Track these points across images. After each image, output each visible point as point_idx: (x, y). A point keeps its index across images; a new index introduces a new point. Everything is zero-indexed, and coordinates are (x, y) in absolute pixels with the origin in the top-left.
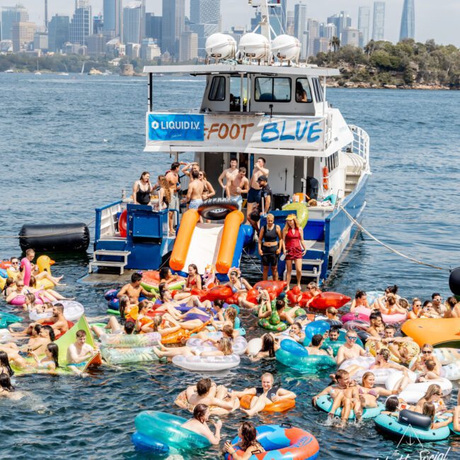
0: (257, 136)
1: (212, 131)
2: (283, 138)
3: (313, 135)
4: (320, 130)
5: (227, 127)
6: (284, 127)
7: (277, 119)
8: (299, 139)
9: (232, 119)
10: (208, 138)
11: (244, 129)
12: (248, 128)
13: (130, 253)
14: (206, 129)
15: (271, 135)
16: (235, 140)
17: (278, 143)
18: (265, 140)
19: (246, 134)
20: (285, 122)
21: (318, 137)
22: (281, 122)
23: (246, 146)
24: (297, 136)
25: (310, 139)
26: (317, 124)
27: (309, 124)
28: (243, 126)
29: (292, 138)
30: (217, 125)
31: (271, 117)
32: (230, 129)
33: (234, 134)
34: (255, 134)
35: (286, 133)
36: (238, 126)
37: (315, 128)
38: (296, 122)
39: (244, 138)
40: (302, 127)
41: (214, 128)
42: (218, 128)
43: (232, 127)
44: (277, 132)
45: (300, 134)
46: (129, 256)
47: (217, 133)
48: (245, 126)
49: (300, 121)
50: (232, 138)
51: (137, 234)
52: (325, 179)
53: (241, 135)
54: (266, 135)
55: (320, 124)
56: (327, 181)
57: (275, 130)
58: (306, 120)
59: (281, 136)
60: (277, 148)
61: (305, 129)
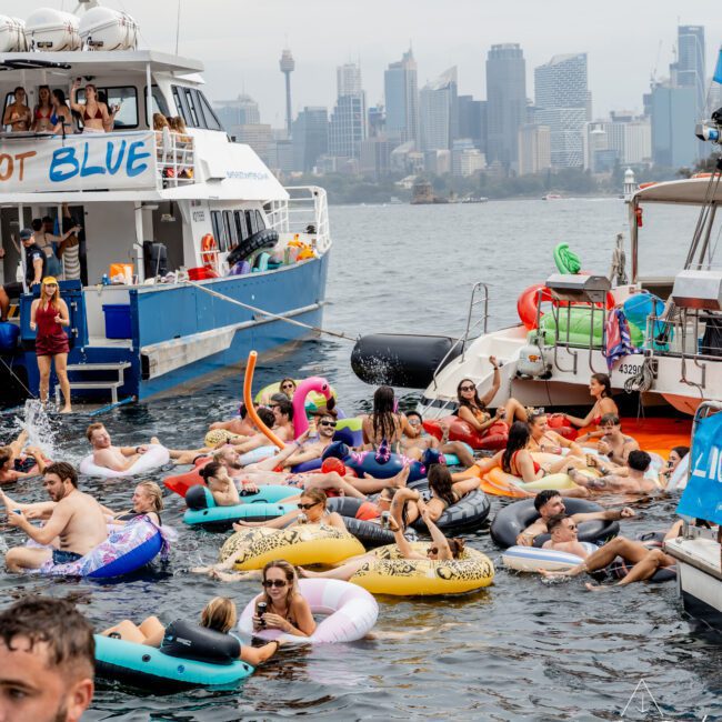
3: (136, 163)
4: (147, 155)
6: (86, 154)
7: (74, 141)
8: (113, 171)
11: (19, 161)
12: (26, 160)
15: (66, 168)
16: (6, 182)
17: (78, 181)
18: (56, 177)
20: (87, 144)
21: (144, 167)
22: (81, 145)
24: (109, 167)
25: (131, 171)
26: (141, 144)
27: (128, 145)
28: (17, 157)
29: (101, 170)
31: (64, 138)
33: (4, 171)
35: (90, 163)
36: (9, 157)
37: (138, 151)
38: (105, 143)
39: (21, 178)
40: (116, 151)
43: (0, 161)
44: (75, 162)
45: (113, 164)
49: (113, 141)
50: (2, 179)
52: (205, 256)
53: (16, 172)
54: (57, 169)
55: (145, 143)
56: (209, 258)
57: (71, 159)
58: (121, 139)
59: (83, 169)
60: (77, 191)
61: (121, 153)
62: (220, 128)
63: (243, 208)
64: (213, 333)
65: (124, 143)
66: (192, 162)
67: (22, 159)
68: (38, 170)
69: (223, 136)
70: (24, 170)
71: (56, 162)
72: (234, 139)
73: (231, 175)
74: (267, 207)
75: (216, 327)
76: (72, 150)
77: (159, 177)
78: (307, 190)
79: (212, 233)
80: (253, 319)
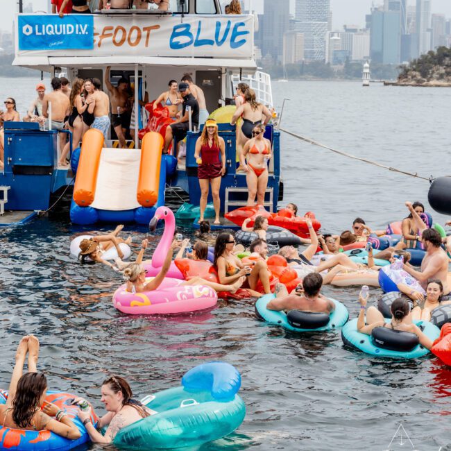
1: (104, 35)
2: (199, 43)
4: (246, 33)
5: (124, 31)
6: (199, 30)
7: (190, 19)
8: (219, 44)
9: (131, 20)
10: (99, 45)
11: (146, 32)
12: (152, 31)
13: (9, 187)
14: (97, 34)
15: (183, 39)
16: (134, 48)
17: (192, 50)
18: (175, 46)
20: (200, 22)
21: (243, 41)
22: (195, 22)
24: (217, 40)
25: (234, 45)
26: (242, 24)
27: (232, 26)
28: (145, 29)
29: (211, 42)
30: (111, 28)
31: (183, 16)
32: (128, 33)
33: (133, 41)
35: (202, 36)
36: (138, 29)
37: (240, 29)
38: (215, 22)
39: (147, 45)
40: (223, 28)
41: (107, 32)
42: (113, 32)
43: (131, 30)
44: (190, 35)
45: (220, 38)
46: (8, 191)
47: (110, 39)
49: (220, 20)
50: (131, 44)
51: (20, 161)
53: (143, 40)
54: (175, 40)
55: (246, 24)
57: (187, 33)
58: (227, 20)
59: (197, 41)
60: (191, 57)
61: (227, 30)
65: (229, 22)
67: (149, 31)
68: (160, 40)
70: (150, 39)
71: (175, 35)
76: (188, 26)
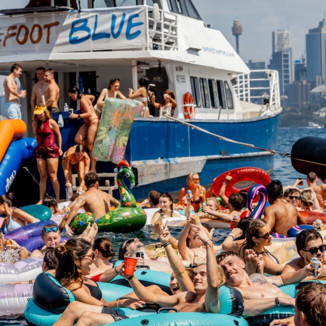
0: (64, 37)
1: (8, 36)
2: (96, 37)
3: (133, 30)
5: (27, 29)
6: (96, 23)
7: (87, 14)
8: (116, 36)
9: (32, 18)
10: (4, 44)
11: (47, 29)
12: (53, 29)
14: (2, 34)
15: (81, 34)
16: (37, 45)
17: (91, 44)
18: (74, 41)
19: (50, 36)
20: (96, 16)
21: (139, 32)
22: (92, 17)
23: (50, 51)
24: (113, 33)
25: (129, 36)
26: (137, 15)
27: (127, 17)
28: (45, 26)
29: (107, 36)
30: (14, 27)
31: (80, 12)
32: (30, 31)
33: (35, 37)
34: (61, 34)
35: (98, 30)
36: (39, 27)
37: (135, 21)
38: (110, 15)
39: (48, 42)
40: (118, 21)
41: (11, 32)
42: (16, 31)
43: (33, 29)
44: (88, 30)
45: (116, 31)
47: (14, 38)
48: (48, 27)
49: (116, 13)
50: (34, 42)
52: (185, 108)
53: (45, 36)
54: (75, 35)
55: (140, 15)
56: (188, 109)
57: (85, 28)
58: (122, 13)
59: (94, 34)
60: (90, 51)
61: (122, 24)
62: (198, 17)
63: (216, 78)
64: (189, 159)
66: (176, 35)
69: (201, 23)
71: (74, 30)
72: (209, 26)
73: (206, 49)
74: (234, 81)
75: (191, 156)
77: (150, 41)
78: (264, 72)
79: (191, 92)
80: (221, 154)
